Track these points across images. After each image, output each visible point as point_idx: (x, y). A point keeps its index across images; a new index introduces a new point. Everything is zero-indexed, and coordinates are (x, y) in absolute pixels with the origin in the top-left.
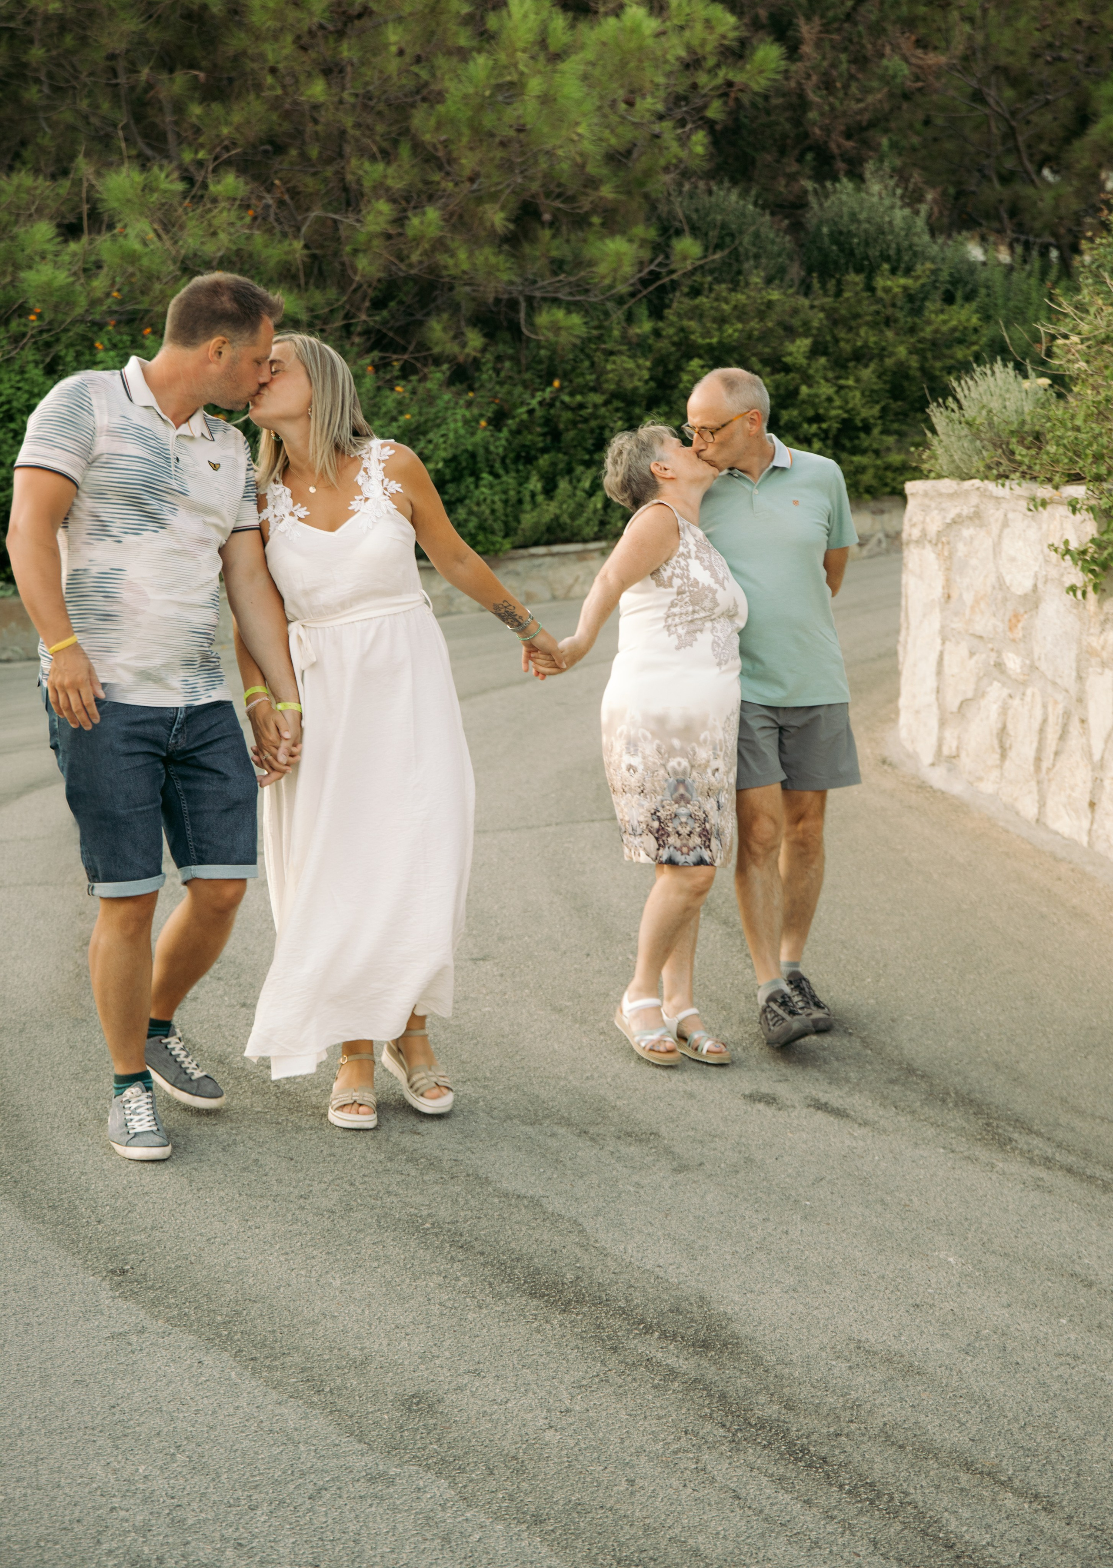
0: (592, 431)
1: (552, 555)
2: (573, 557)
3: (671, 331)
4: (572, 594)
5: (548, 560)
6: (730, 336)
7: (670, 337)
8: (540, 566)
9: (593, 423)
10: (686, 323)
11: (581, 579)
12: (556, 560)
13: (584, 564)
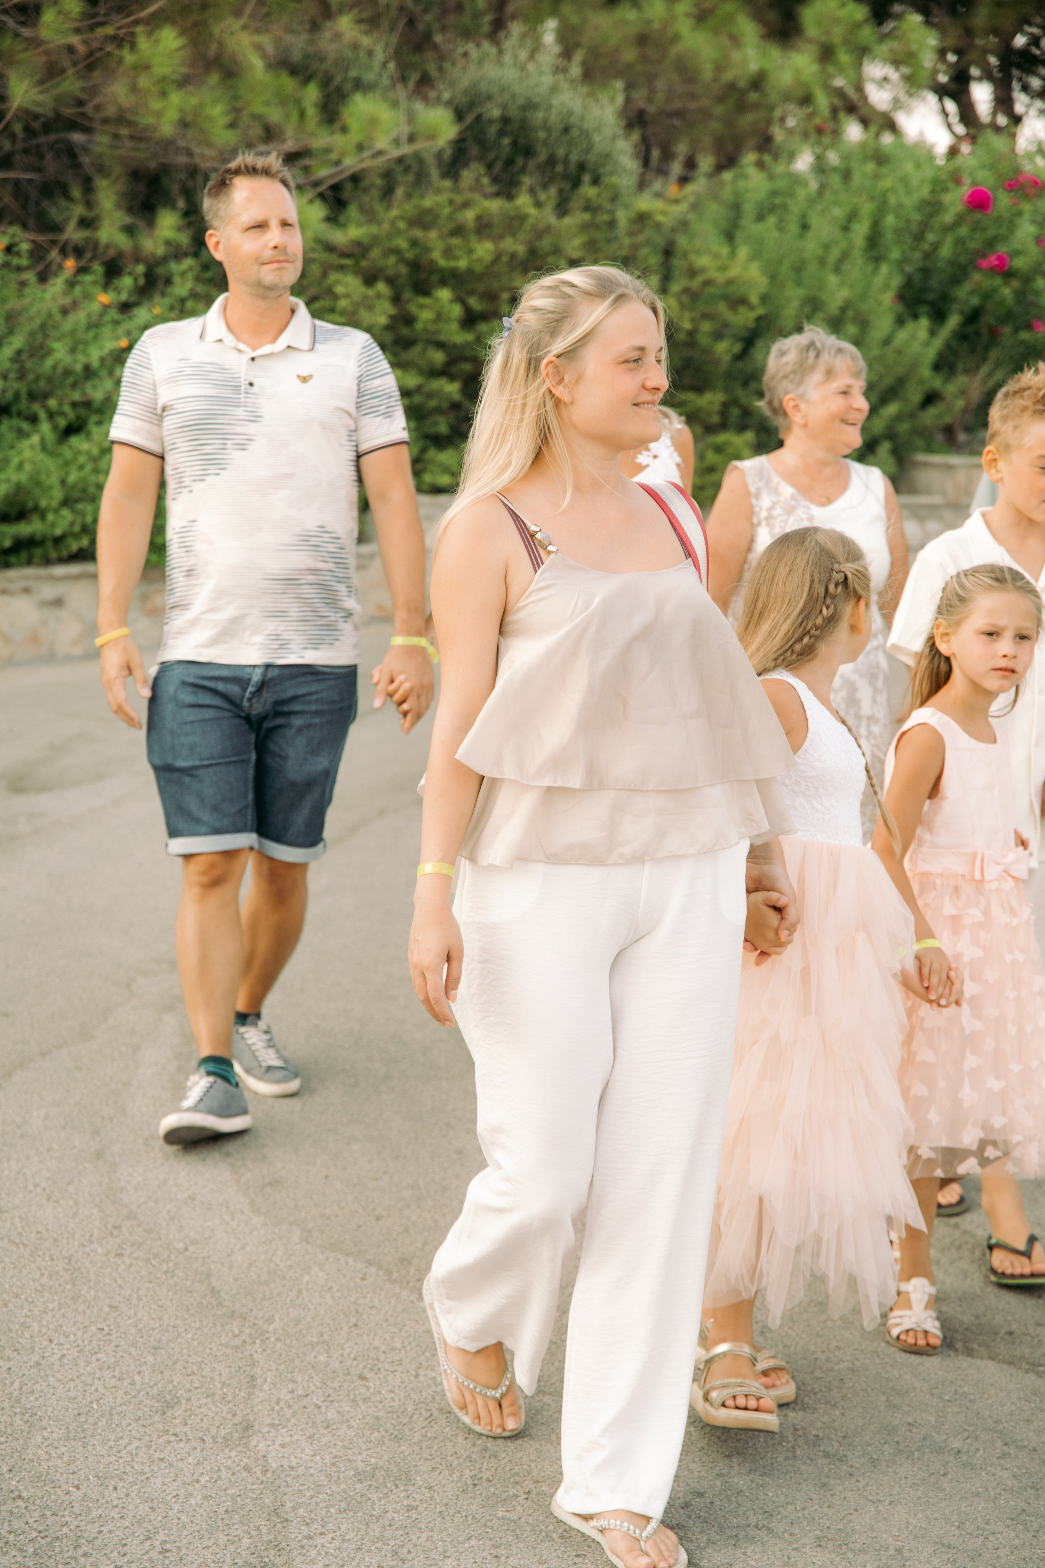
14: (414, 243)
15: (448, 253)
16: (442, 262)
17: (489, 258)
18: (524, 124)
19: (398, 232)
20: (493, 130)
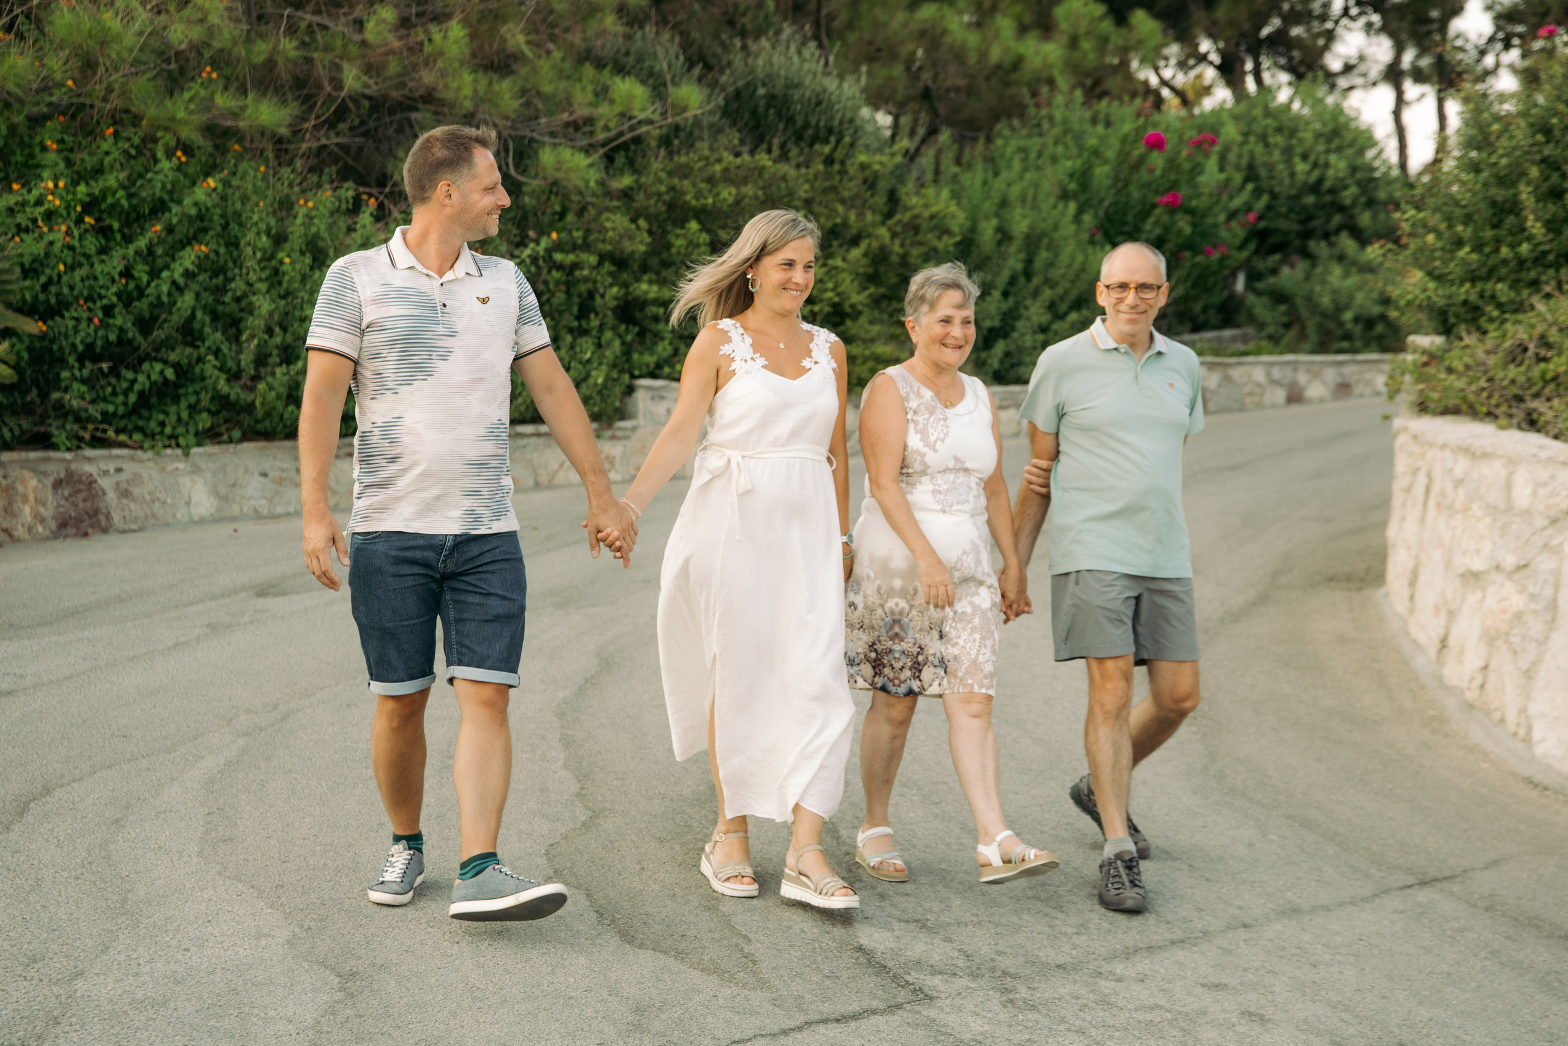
0: (580, 295)
1: (538, 435)
3: (663, 189)
4: (556, 481)
5: (533, 440)
6: (725, 200)
7: (659, 195)
8: (524, 447)
9: (583, 288)
10: (676, 181)
12: (541, 441)
14: (672, 189)
15: (698, 195)
16: (694, 202)
17: (731, 200)
18: (787, 100)
19: (660, 181)
20: (762, 103)
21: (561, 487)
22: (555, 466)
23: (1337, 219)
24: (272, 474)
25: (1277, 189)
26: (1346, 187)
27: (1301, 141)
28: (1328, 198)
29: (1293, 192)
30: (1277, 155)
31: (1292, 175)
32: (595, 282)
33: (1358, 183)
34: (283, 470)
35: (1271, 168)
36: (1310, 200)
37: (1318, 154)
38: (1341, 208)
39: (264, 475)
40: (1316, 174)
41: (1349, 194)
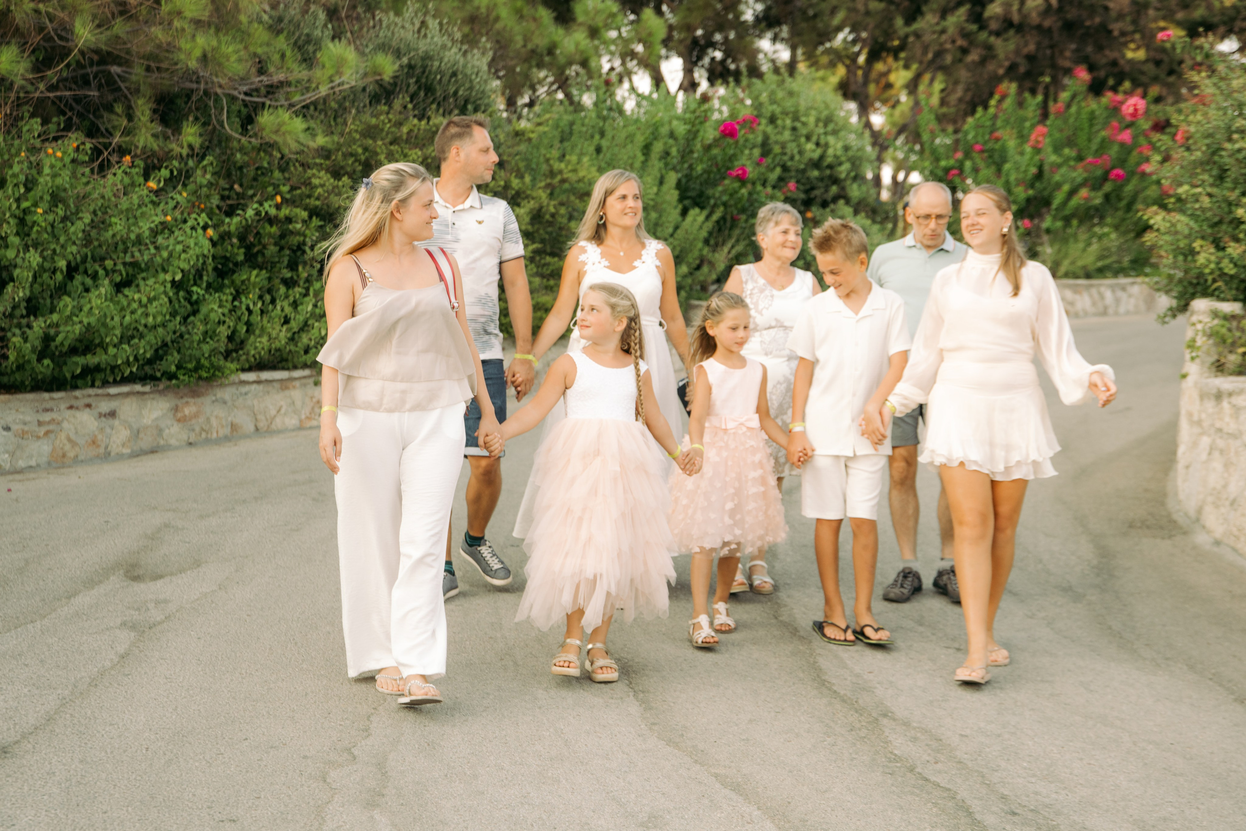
0: (290, 248)
1: (258, 382)
2: (277, 385)
3: (360, 148)
4: (273, 427)
5: (254, 387)
8: (246, 394)
9: (295, 240)
11: (283, 411)
13: (287, 393)
14: (366, 149)
19: (354, 141)
21: (279, 432)
22: (273, 412)
23: (834, 189)
24: (14, 427)
25: (789, 164)
26: (840, 164)
27: (804, 124)
28: (828, 172)
29: (802, 166)
30: (787, 135)
31: (801, 152)
32: (305, 236)
33: (849, 160)
34: (25, 424)
35: (783, 146)
36: (816, 173)
37: (819, 136)
38: (835, 181)
39: (7, 429)
40: (819, 152)
41: (843, 170)
